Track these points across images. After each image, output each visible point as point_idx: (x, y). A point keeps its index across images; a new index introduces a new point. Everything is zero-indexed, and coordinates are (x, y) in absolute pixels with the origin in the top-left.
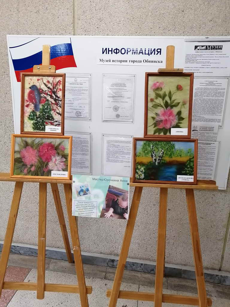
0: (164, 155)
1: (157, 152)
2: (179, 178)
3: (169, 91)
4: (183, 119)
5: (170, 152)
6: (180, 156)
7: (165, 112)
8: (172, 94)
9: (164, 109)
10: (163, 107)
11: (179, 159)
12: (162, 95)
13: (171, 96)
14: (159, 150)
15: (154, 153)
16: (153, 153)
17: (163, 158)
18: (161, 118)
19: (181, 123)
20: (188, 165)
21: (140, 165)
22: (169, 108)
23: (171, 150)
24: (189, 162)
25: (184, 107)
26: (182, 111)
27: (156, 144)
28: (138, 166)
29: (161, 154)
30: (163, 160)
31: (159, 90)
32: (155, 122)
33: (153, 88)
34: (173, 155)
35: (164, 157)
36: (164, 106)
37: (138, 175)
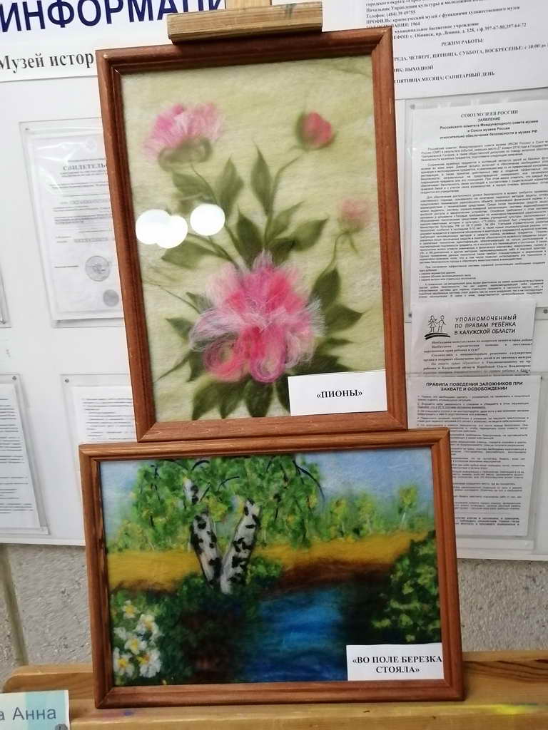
0: (264, 534)
1: (224, 517)
2: (360, 660)
3: (255, 156)
4: (352, 317)
5: (293, 512)
6: (357, 531)
7: (242, 284)
8: (273, 171)
9: (237, 267)
10: (229, 259)
11: (351, 550)
12: (213, 185)
13: (272, 185)
14: (231, 509)
15: (208, 528)
16: (202, 526)
17: (259, 551)
18: (223, 321)
19: (344, 342)
20: (403, 581)
21: (132, 600)
22: (264, 257)
23: (303, 502)
24: (407, 562)
25: (352, 245)
26: (342, 273)
27: (211, 473)
28: (124, 608)
29: (243, 532)
30: (256, 562)
31: (194, 155)
32: (190, 346)
33: (159, 145)
34: (316, 527)
35: (264, 544)
36: (232, 250)
37: (126, 657)
